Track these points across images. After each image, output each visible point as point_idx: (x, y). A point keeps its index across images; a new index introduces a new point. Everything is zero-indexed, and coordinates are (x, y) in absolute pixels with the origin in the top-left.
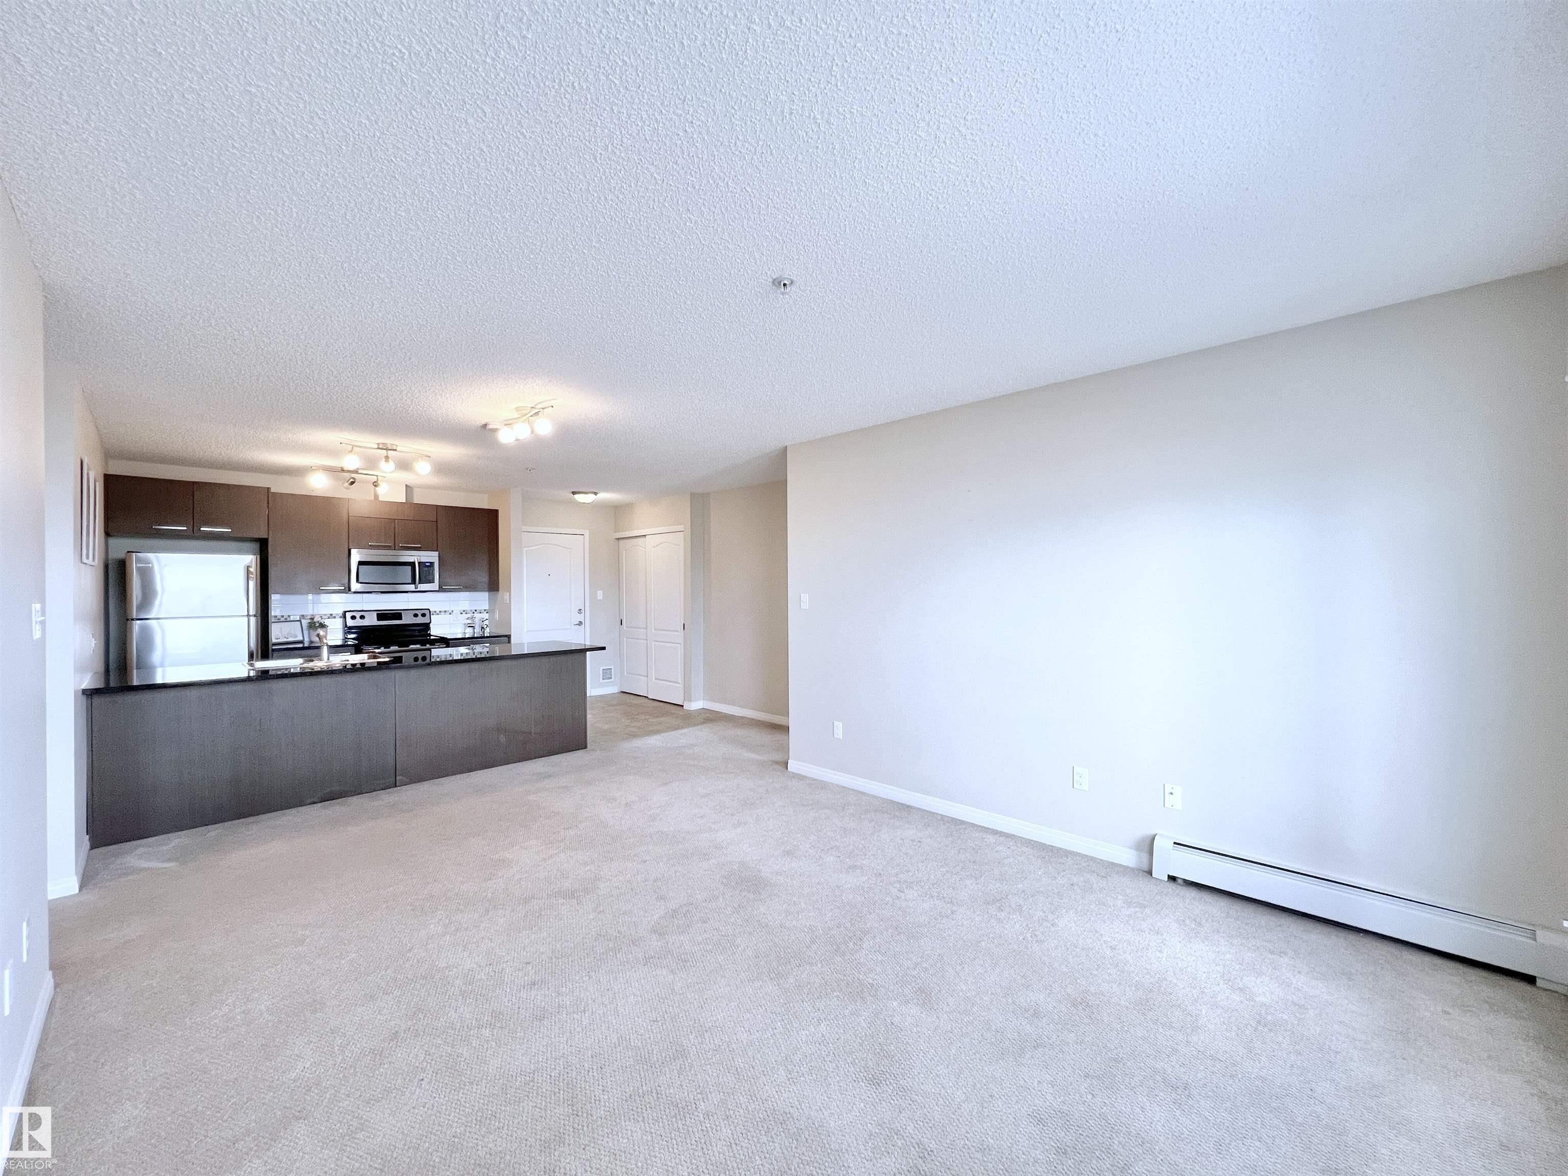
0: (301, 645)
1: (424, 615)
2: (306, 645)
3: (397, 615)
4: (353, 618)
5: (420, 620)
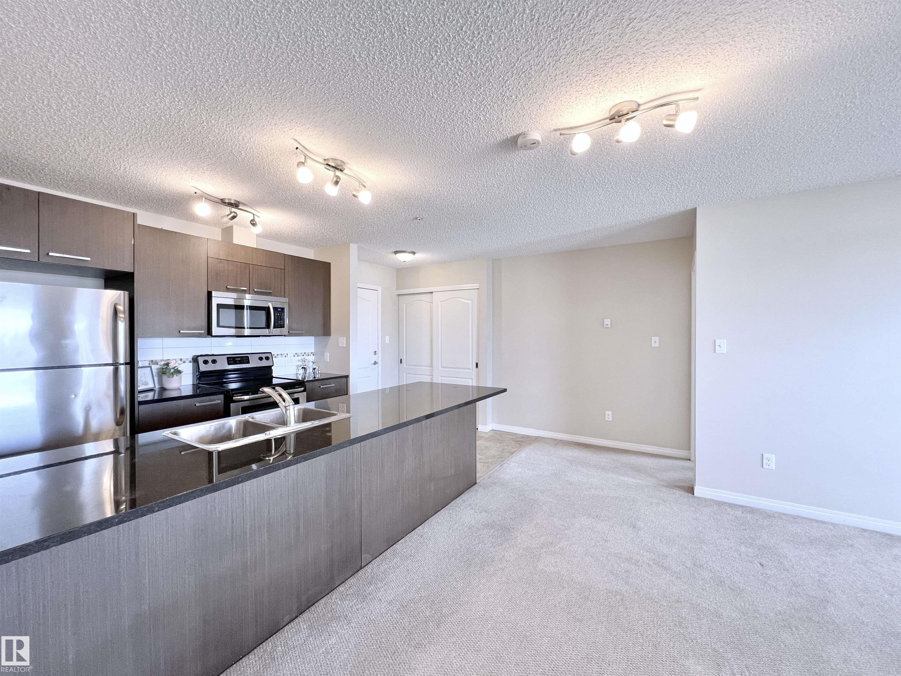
1: (267, 358)
3: (244, 359)
4: (206, 362)
5: (264, 363)
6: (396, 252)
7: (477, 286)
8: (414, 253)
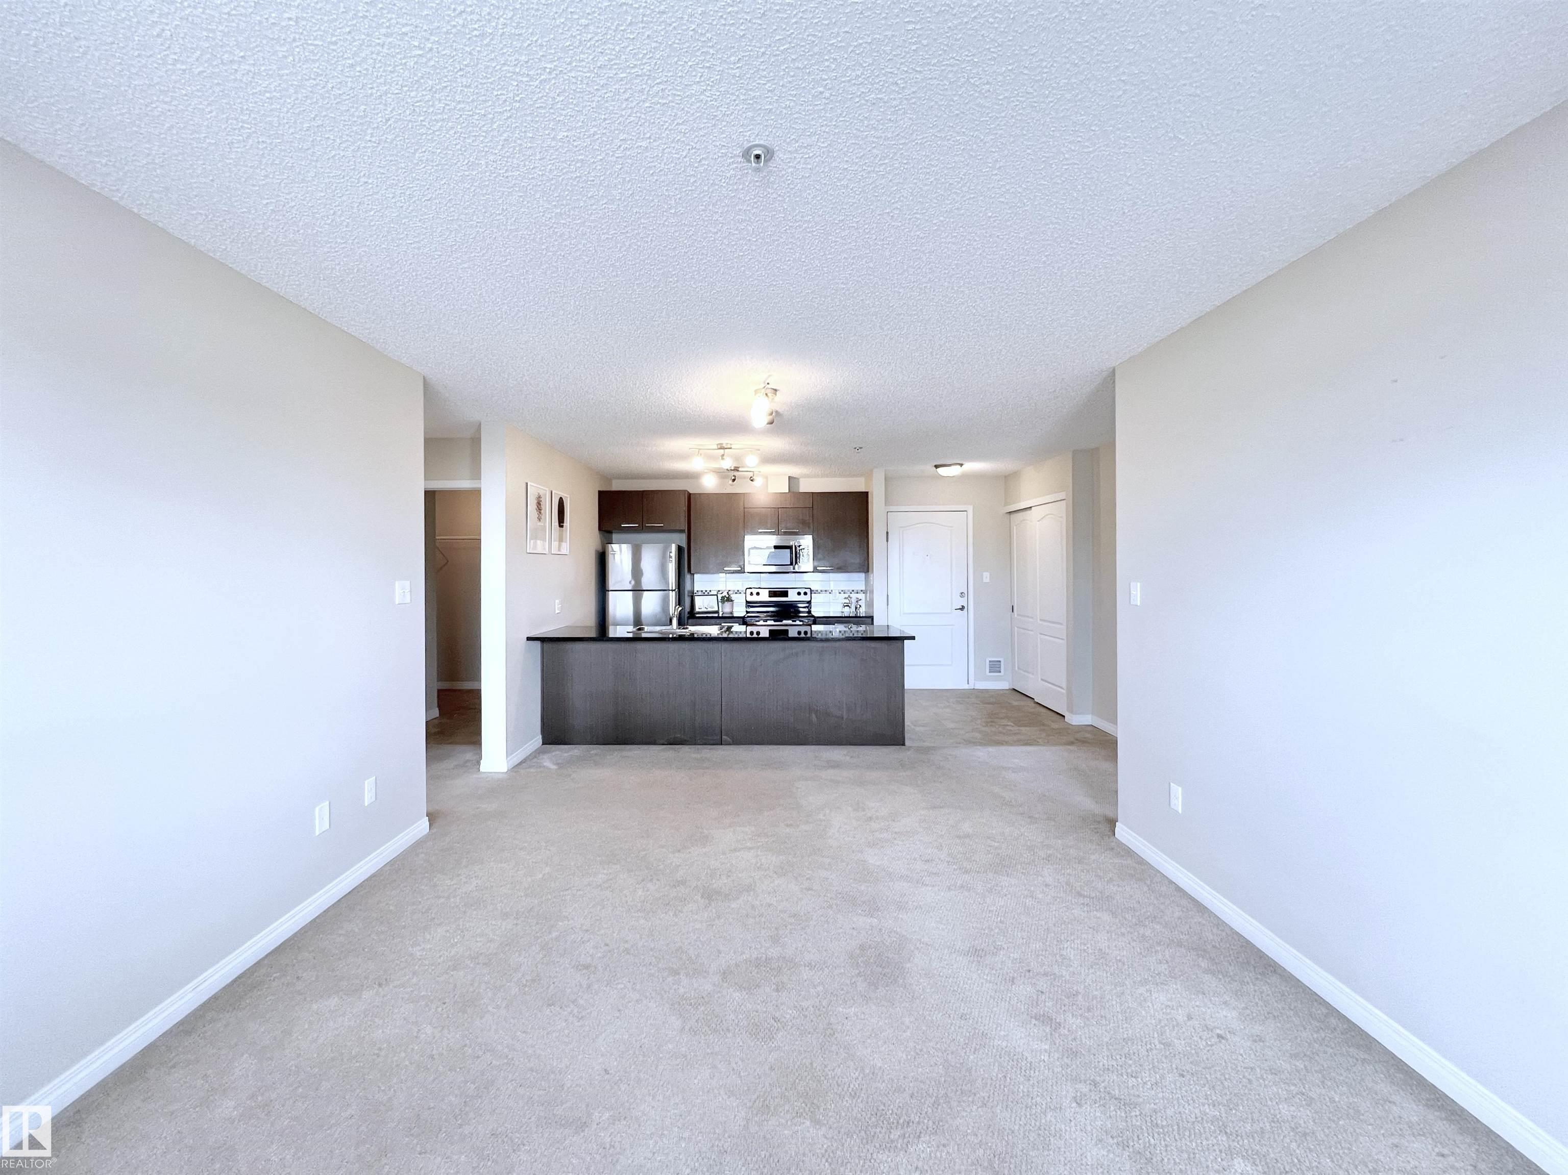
0: (716, 615)
1: (805, 594)
2: (720, 615)
3: (784, 593)
4: (751, 594)
5: (803, 598)
6: (937, 467)
7: (1062, 495)
8: (961, 465)
